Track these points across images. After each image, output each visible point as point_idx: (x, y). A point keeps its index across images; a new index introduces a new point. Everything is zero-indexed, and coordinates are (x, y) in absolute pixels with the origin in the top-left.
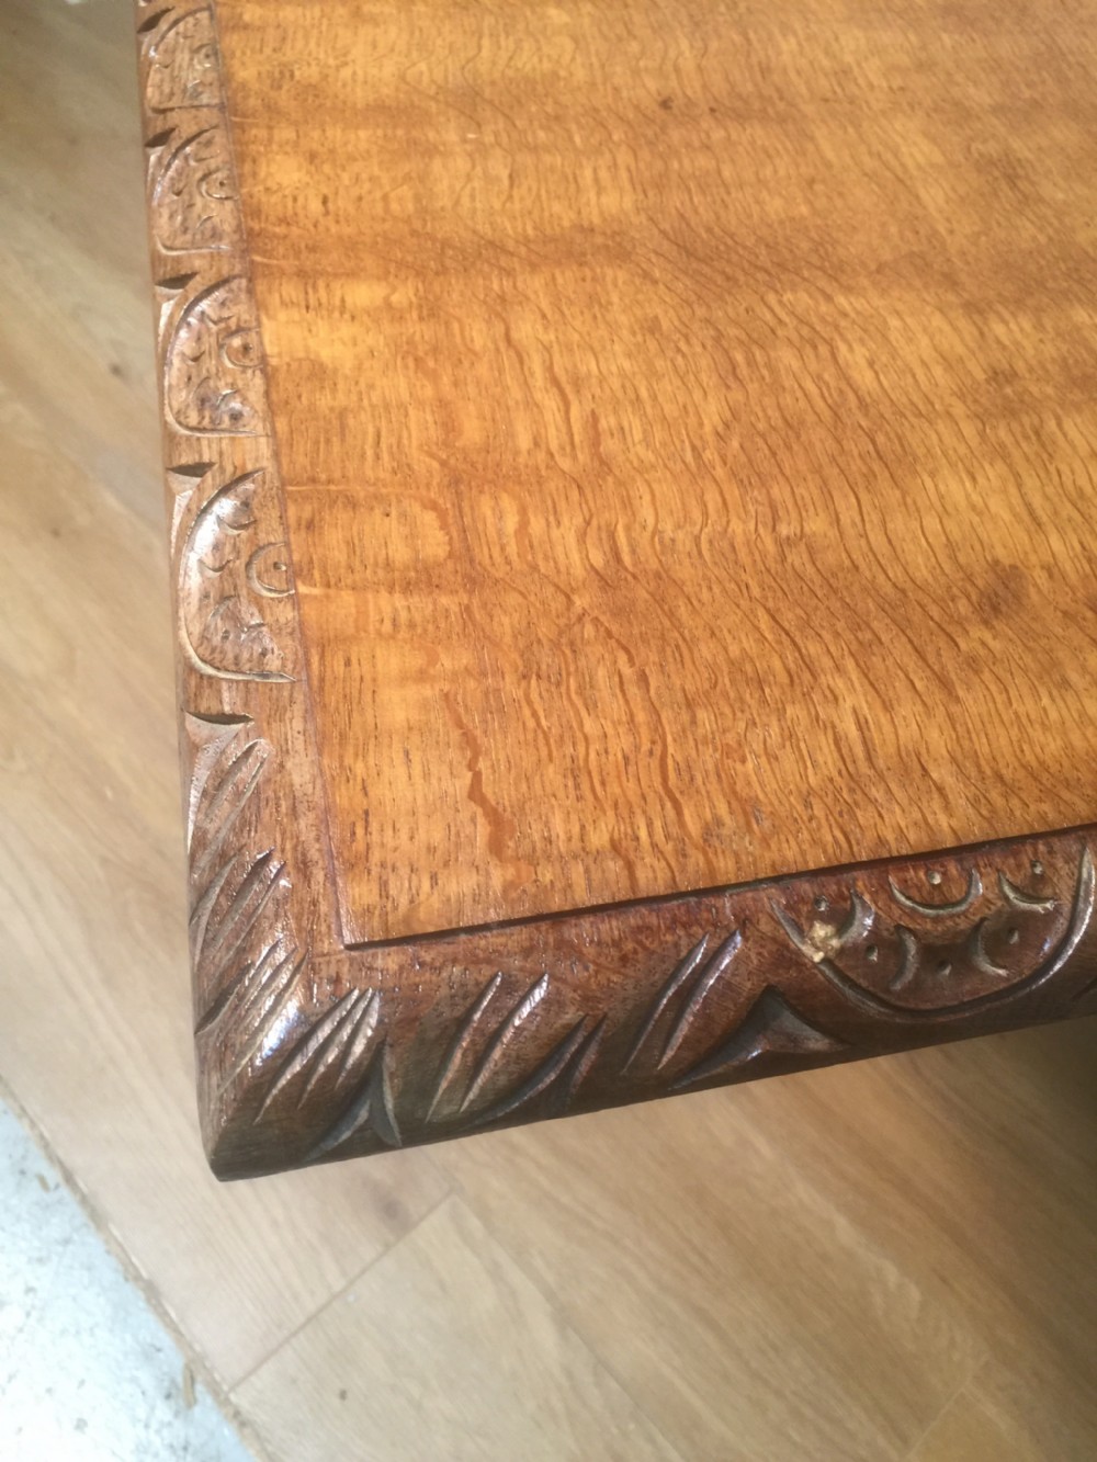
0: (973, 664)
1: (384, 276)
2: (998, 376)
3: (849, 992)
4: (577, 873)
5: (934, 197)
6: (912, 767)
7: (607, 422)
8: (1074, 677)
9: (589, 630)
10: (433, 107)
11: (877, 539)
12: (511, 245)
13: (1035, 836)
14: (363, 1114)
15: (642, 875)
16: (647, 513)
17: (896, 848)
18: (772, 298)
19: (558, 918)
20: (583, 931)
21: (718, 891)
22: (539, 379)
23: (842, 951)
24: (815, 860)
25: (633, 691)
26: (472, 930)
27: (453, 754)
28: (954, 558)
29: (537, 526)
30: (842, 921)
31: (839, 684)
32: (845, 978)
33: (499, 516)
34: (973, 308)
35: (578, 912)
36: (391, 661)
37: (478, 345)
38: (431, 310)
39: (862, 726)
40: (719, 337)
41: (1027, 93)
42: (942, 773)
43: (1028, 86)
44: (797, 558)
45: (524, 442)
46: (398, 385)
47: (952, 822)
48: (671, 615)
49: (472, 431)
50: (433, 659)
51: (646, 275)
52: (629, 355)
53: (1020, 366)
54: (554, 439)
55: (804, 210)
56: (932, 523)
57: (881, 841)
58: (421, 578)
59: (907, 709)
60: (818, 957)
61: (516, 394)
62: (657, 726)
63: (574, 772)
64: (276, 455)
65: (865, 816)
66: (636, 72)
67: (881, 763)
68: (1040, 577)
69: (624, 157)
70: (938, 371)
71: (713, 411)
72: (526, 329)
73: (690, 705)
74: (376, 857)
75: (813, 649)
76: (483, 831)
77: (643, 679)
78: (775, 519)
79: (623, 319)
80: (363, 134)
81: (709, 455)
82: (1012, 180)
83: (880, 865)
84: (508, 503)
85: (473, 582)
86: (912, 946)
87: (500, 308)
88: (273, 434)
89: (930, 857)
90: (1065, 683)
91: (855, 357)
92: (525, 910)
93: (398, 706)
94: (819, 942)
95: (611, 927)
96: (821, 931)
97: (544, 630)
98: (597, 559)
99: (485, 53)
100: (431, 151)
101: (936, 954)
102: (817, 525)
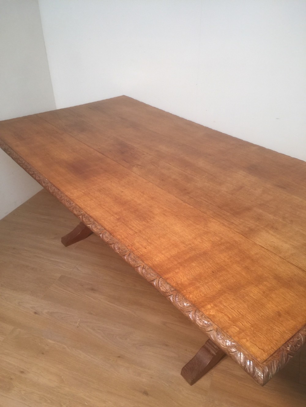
0: (282, 322)
1: (209, 304)
2: (264, 292)
3: (292, 352)
4: (271, 351)
5: (244, 274)
6: (284, 332)
7: (239, 311)
8: (289, 319)
9: (255, 331)
10: (194, 282)
11: (268, 313)
12: (215, 295)
13: (295, 334)
14: (270, 376)
15: (275, 349)
16: (250, 319)
17: (288, 339)
18: (240, 291)
19: (272, 355)
20: (274, 355)
21: (280, 348)
22: (230, 309)
23: (290, 348)
24: (284, 342)
25: (262, 335)
26: (268, 359)
27: (255, 346)
28: (274, 312)
29: (243, 324)
30: (288, 346)
31: (275, 327)
32: (291, 350)
33: (239, 324)
34: (256, 286)
35: (273, 354)
36: (244, 340)
37: (223, 307)
38: (216, 305)
39: (278, 330)
40: (240, 298)
41: (242, 257)
42: (287, 332)
43: (241, 256)
44: (263, 318)
45: (235, 316)
46: (220, 315)
47: (290, 335)
48: (259, 327)
49: (231, 317)
50: (246, 339)
51: (229, 294)
52: (235, 303)
53: (265, 291)
54: (237, 315)
55: (235, 280)
56: (270, 310)
57: (287, 339)
58: (239, 333)
59: (281, 327)
60: (289, 350)
61: (230, 311)
62: (266, 337)
63: (264, 343)
64: (218, 326)
65: (284, 337)
66: (207, 269)
67: (282, 333)
68: (280, 311)
69: (215, 281)
70: (259, 294)
71: (246, 306)
72: (225, 304)
73: (267, 334)
74: (258, 356)
75: (271, 325)
76: (262, 351)
77: (262, 334)
78: (259, 315)
79: (231, 299)
80: (191, 288)
81: (249, 311)
82: (248, 269)
83: (288, 341)
84: (239, 323)
85: (243, 331)
86: (293, 346)
87: (220, 302)
88: (216, 324)
89: (290, 339)
90: (289, 320)
91: (252, 295)
92: (270, 355)
93: (248, 344)
94: (288, 349)
95: (276, 354)
96: (288, 348)
97: (252, 333)
98: (250, 325)
99: (192, 273)
100: (199, 287)
101: (295, 346)
102: (262, 314)
